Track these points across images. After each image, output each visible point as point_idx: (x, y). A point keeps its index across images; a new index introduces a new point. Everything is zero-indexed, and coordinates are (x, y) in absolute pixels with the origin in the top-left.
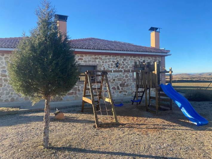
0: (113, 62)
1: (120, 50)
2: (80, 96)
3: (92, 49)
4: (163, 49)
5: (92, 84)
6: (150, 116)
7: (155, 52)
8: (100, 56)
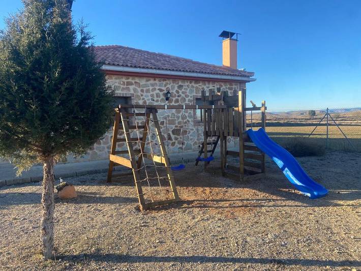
0: (161, 90)
1: (173, 70)
2: (101, 153)
3: (123, 65)
4: (242, 69)
5: (130, 131)
6: (230, 185)
7: (231, 75)
8: (137, 80)
